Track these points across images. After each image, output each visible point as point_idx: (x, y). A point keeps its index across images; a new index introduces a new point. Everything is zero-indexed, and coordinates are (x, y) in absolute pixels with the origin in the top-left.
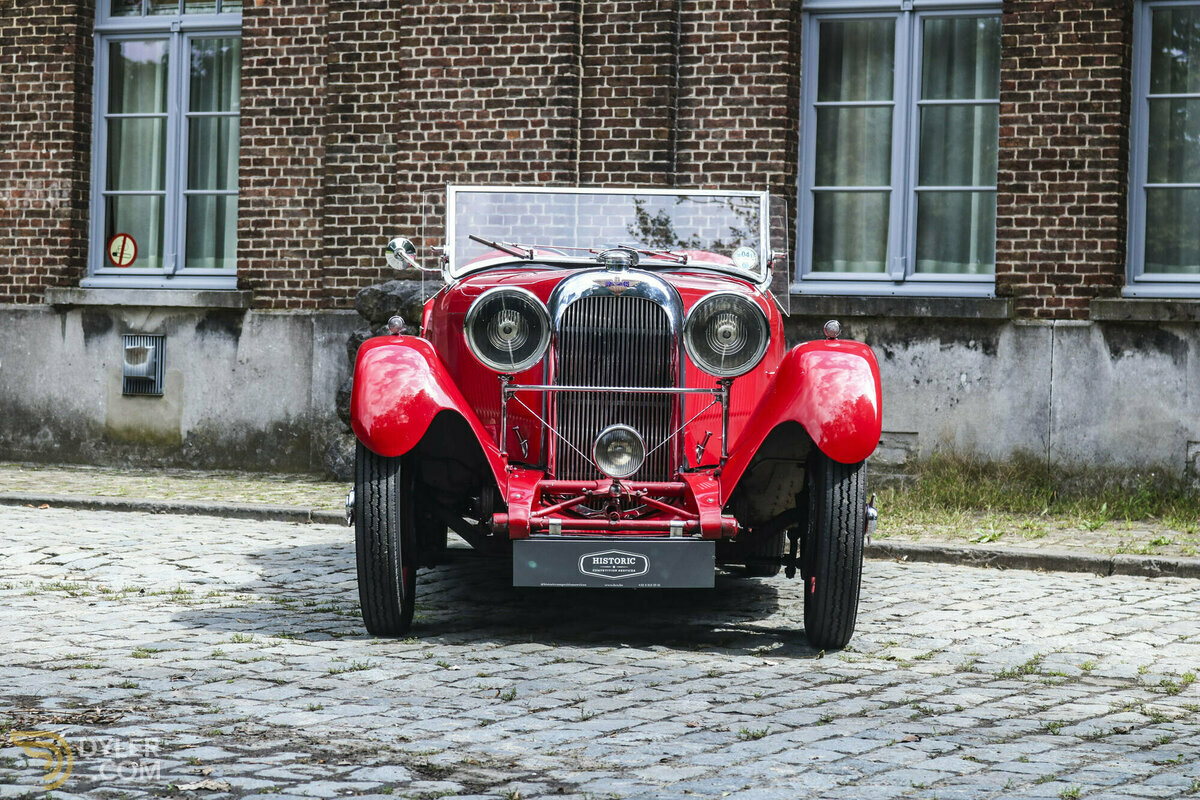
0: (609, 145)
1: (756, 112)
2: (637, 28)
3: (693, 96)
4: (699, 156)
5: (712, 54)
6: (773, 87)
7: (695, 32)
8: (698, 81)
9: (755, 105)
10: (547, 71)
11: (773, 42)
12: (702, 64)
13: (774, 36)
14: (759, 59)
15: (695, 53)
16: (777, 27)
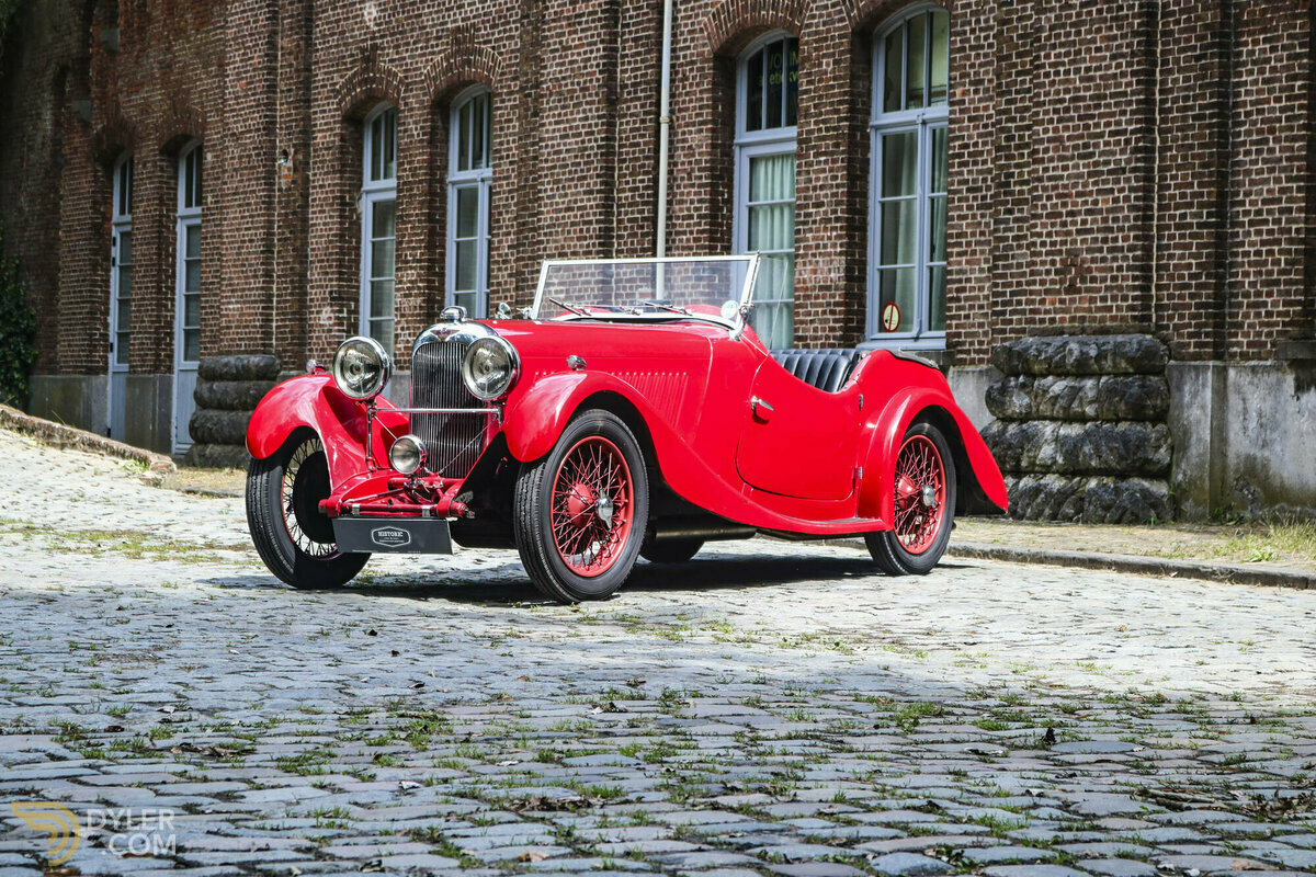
0: (1177, 207)
1: (1283, 170)
2: (1195, 98)
3: (1241, 157)
4: (1247, 213)
5: (1254, 117)
6: (1297, 145)
7: (1243, 98)
8: (1244, 143)
9: (1284, 163)
10: (1127, 142)
11: (1297, 103)
12: (1247, 127)
13: (1297, 97)
14: (1288, 119)
15: (1243, 118)
16: (1300, 88)
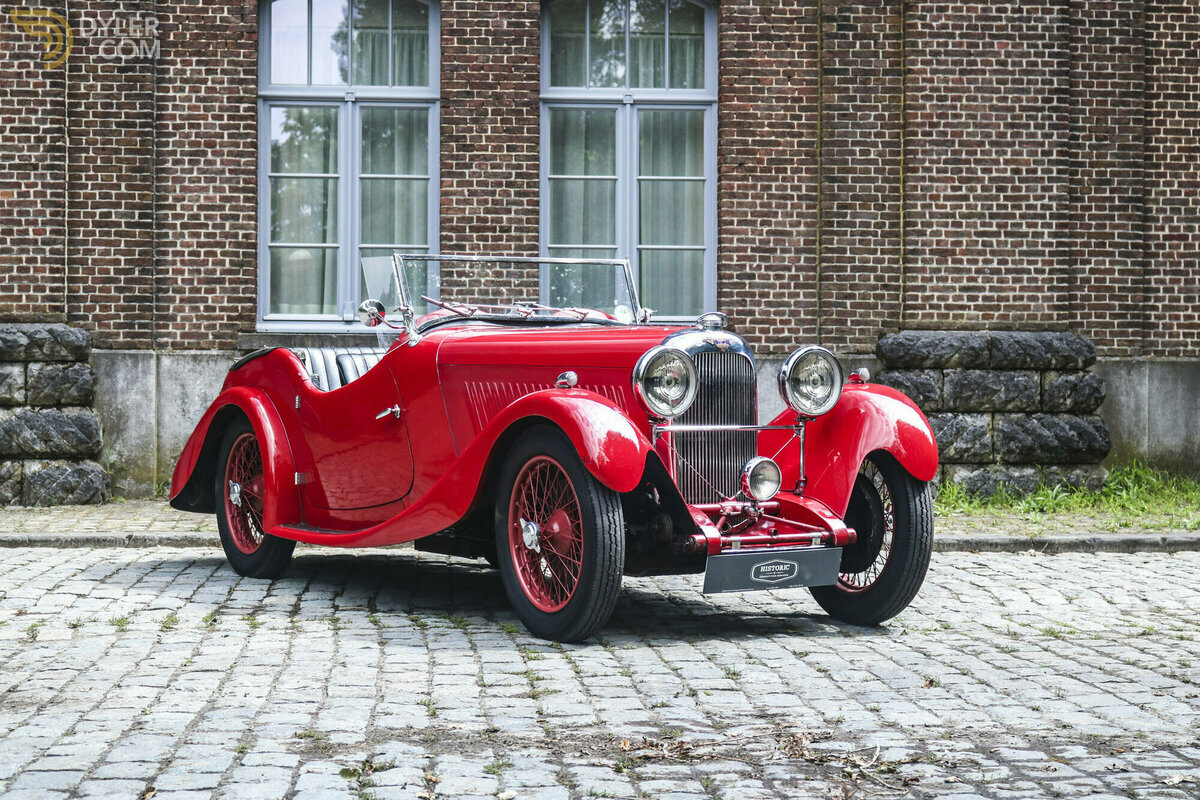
0: (96, 206)
1: (228, 180)
2: (119, 106)
3: (169, 165)
4: (176, 216)
5: (187, 130)
6: (243, 160)
7: (170, 111)
8: (174, 153)
9: (227, 175)
10: (39, 140)
11: (242, 123)
12: (177, 138)
13: (242, 118)
14: (230, 136)
15: (171, 129)
16: (245, 110)
